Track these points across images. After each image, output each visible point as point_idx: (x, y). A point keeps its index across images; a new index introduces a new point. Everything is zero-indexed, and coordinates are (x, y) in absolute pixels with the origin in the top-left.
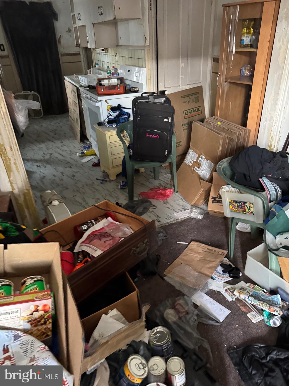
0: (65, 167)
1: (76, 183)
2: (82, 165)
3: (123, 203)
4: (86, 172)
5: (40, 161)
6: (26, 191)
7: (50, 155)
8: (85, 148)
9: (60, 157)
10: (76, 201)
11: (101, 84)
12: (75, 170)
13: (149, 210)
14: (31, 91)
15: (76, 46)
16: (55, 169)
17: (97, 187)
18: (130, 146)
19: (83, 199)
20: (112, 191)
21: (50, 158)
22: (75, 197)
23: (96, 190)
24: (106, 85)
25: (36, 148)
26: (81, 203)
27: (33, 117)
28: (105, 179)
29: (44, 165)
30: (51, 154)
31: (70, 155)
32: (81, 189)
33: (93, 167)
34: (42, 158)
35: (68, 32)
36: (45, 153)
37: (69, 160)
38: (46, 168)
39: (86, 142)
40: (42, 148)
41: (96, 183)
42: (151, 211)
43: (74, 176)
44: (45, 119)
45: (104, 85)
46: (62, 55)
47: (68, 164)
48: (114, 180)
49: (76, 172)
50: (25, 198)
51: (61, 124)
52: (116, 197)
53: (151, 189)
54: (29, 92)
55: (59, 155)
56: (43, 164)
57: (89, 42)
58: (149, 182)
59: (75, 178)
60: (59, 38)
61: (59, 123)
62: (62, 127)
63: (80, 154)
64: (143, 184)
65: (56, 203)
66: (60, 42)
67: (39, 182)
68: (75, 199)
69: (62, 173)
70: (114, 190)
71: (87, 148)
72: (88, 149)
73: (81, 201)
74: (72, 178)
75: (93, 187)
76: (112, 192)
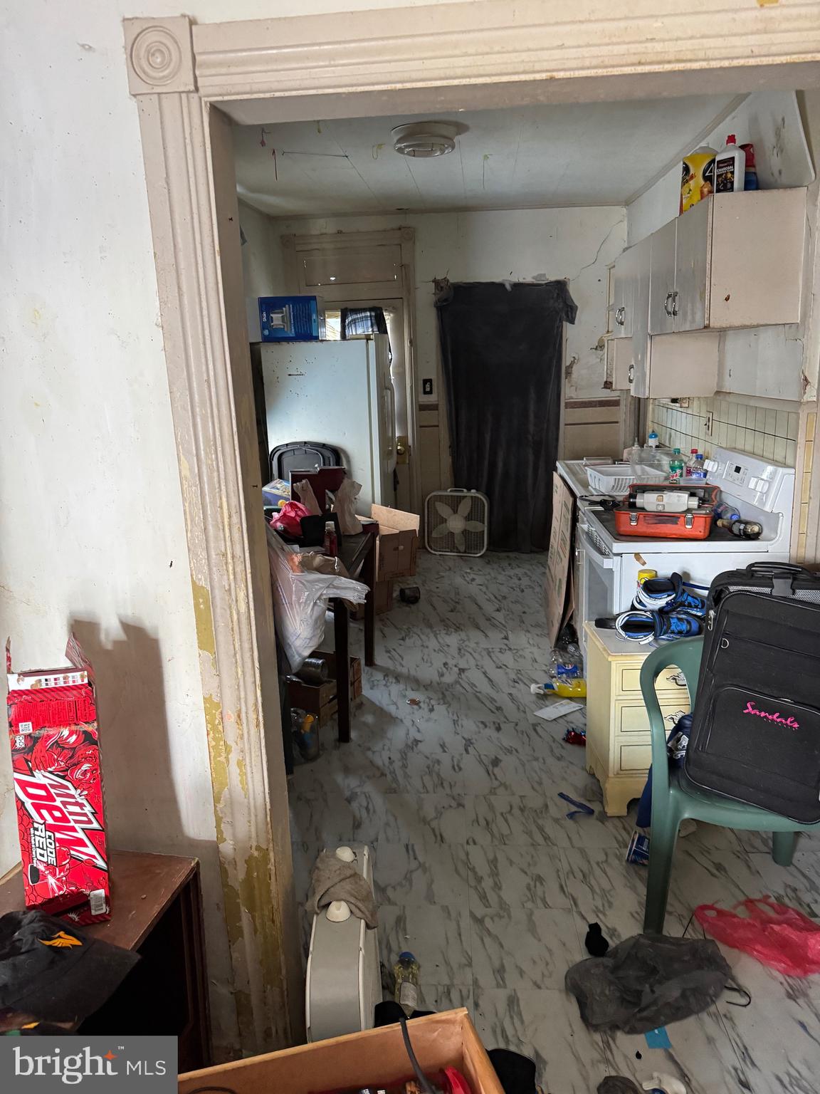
0: (482, 723)
1: (493, 791)
2: (534, 726)
3: (620, 929)
4: (536, 759)
5: (427, 687)
6: (256, 854)
7: (460, 674)
8: (562, 670)
9: (484, 687)
10: (467, 864)
11: (635, 503)
12: (506, 743)
13: (714, 1002)
14: (469, 490)
15: (605, 387)
16: (455, 722)
17: (550, 829)
18: (688, 722)
19: (494, 862)
20: (598, 863)
21: (457, 682)
22: (471, 848)
23: (546, 838)
24: (648, 509)
25: (433, 643)
26: (479, 880)
27: (460, 552)
28: (588, 804)
29: (433, 702)
30: (462, 670)
31: (512, 684)
32: (500, 820)
33: (563, 743)
34: (436, 678)
35: (596, 349)
36: (451, 662)
37: (502, 699)
38: (433, 715)
39: (571, 648)
40: (448, 646)
41: (553, 811)
42: (722, 1012)
43: (496, 762)
44: (488, 563)
45: (643, 509)
46: (568, 405)
47: (496, 717)
48: (618, 817)
49: (509, 751)
50: (249, 873)
51: (525, 581)
52: (604, 893)
53: (749, 903)
54: (465, 490)
55: (482, 676)
56: (430, 699)
57: (634, 381)
58: (749, 867)
59: (496, 770)
60: (568, 364)
61: (520, 579)
62: (523, 591)
63: (539, 688)
64: (719, 867)
65: (339, 911)
66: (569, 373)
67: (396, 756)
68: (467, 854)
69: (468, 743)
70: (604, 858)
71: (567, 672)
72: (568, 677)
73: (483, 868)
74: (490, 768)
75: (540, 822)
76: (595, 866)
